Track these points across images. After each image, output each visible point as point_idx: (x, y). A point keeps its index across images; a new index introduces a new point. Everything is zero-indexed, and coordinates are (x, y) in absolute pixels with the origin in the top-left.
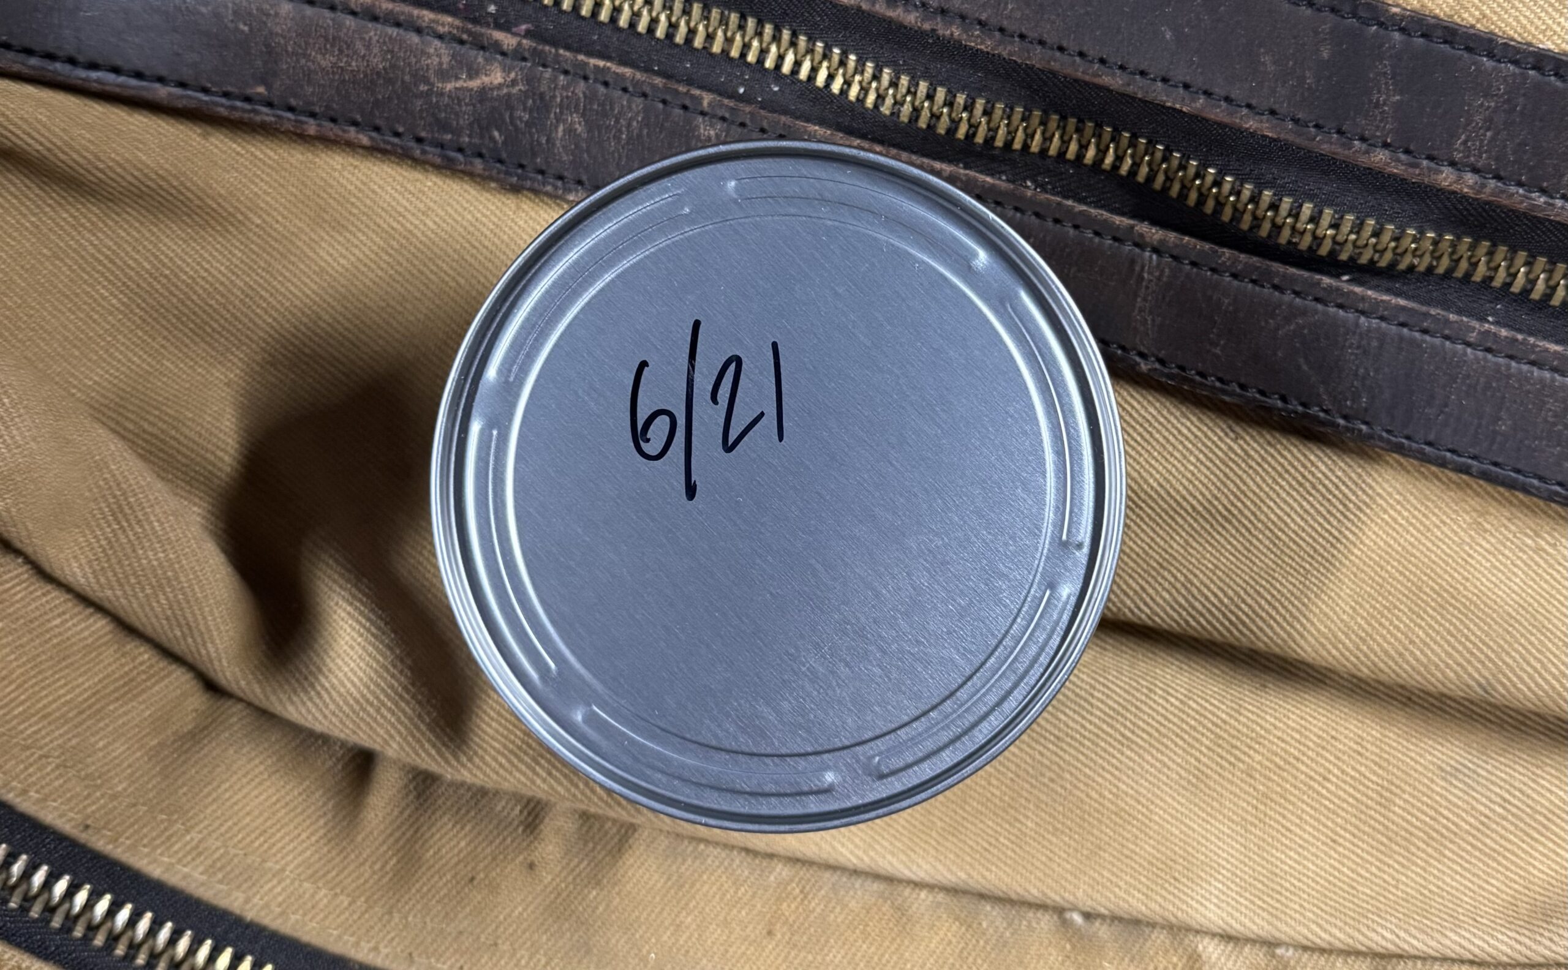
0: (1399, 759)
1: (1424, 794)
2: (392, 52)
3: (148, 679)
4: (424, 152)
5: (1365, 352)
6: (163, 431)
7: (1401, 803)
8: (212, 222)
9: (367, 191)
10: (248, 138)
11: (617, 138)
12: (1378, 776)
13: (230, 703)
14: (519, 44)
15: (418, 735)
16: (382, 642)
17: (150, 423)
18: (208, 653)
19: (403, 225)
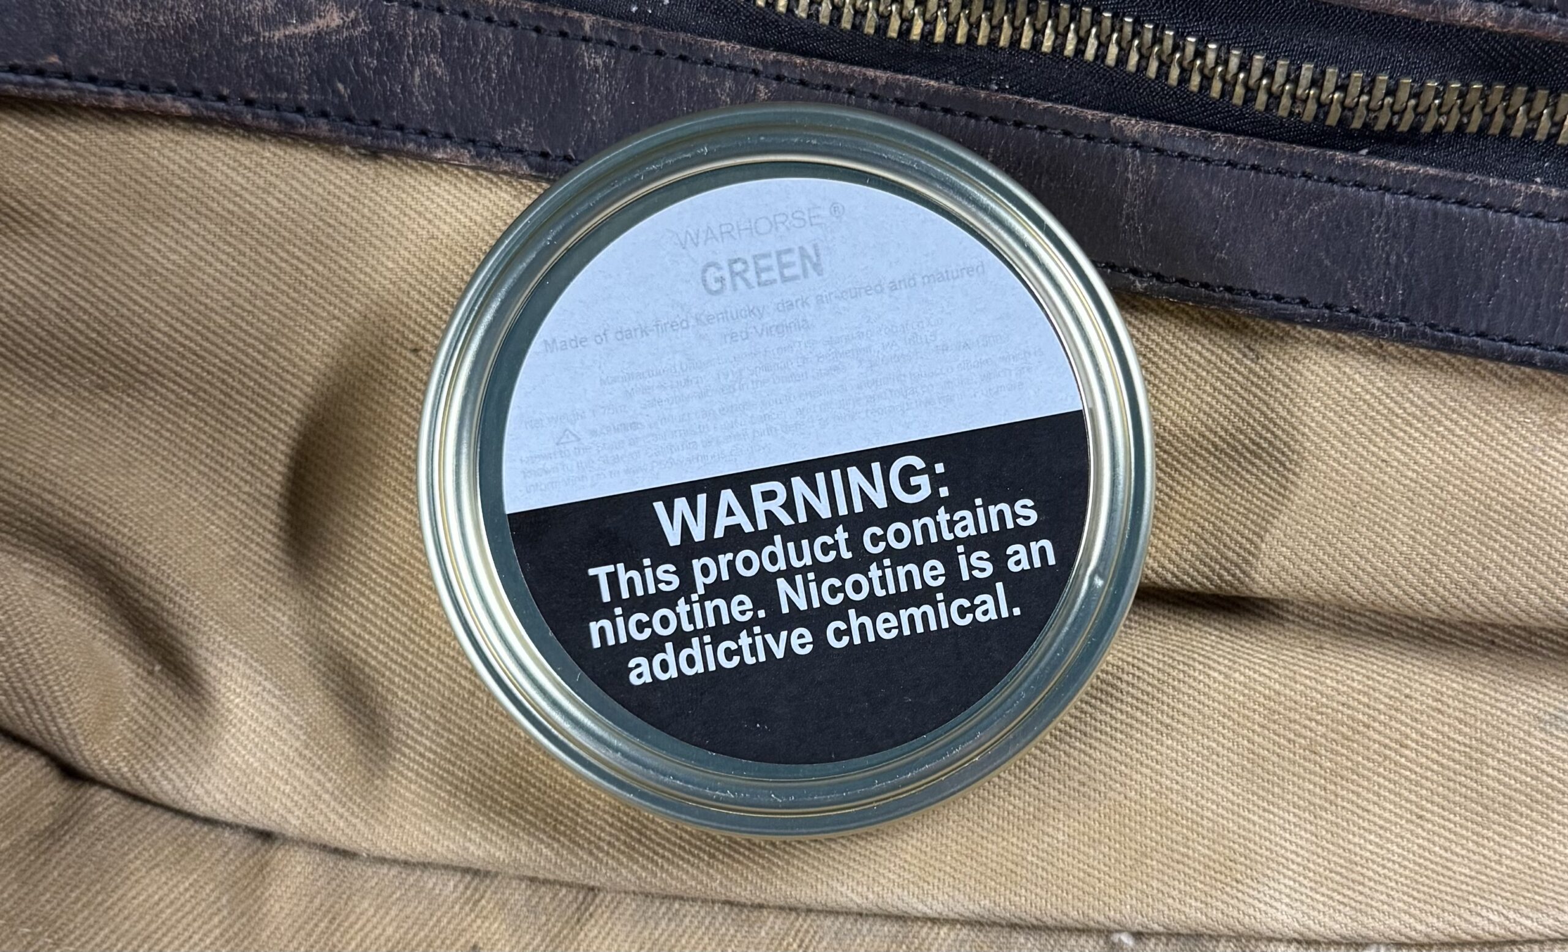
0: (1488, 713)
1: (1522, 750)
4: (256, 116)
5: (1394, 235)
7: (1496, 764)
9: (193, 170)
10: (45, 120)
11: (487, 79)
12: (1465, 735)
13: (92, 791)
18: (59, 730)
19: (240, 207)
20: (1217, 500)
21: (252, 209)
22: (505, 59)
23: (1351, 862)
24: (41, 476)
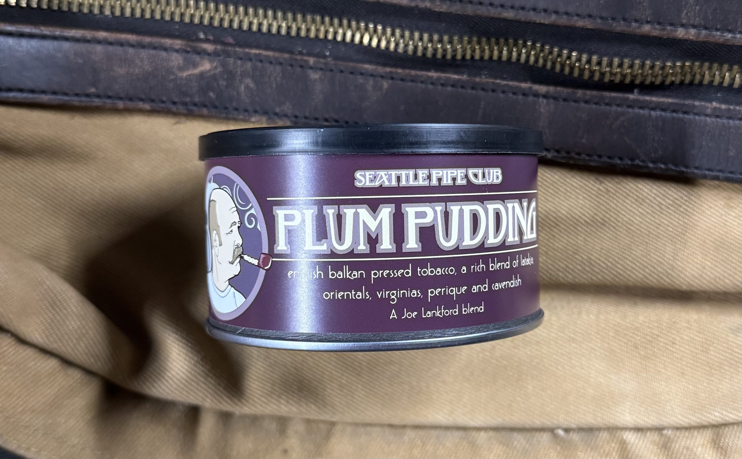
0: (709, 328)
1: (724, 343)
2: (154, 62)
3: (82, 386)
4: (177, 109)
5: (656, 129)
7: (713, 349)
8: (81, 159)
10: (91, 115)
11: (271, 87)
12: (700, 337)
14: (216, 49)
15: (220, 393)
16: (195, 350)
17: (64, 261)
20: (587, 244)
21: (178, 147)
22: (278, 79)
23: (654, 393)
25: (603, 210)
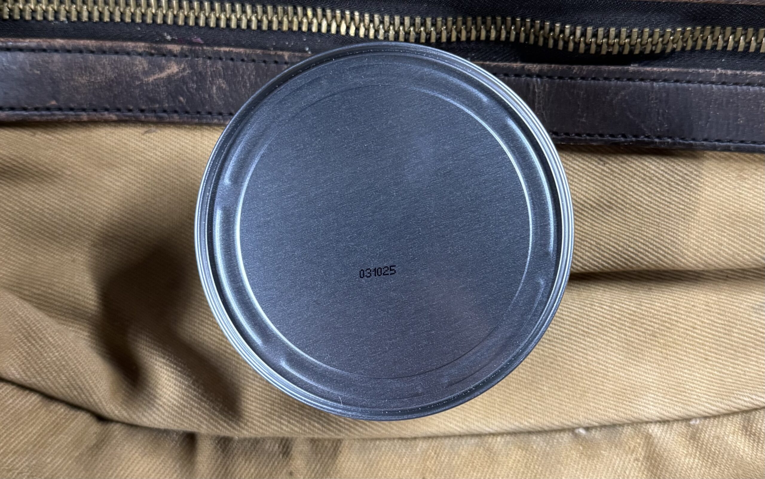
0: (730, 309)
1: (747, 323)
2: (117, 68)
3: (66, 421)
4: (146, 117)
5: (660, 101)
6: (44, 292)
7: (737, 331)
8: (45, 179)
9: (122, 144)
10: (53, 130)
11: (245, 86)
12: (721, 319)
13: (112, 425)
14: (182, 49)
15: (215, 418)
16: (185, 374)
17: (36, 289)
18: (94, 400)
19: (144, 158)
20: (595, 230)
21: (150, 158)
22: (252, 77)
23: (678, 383)
24: (72, 288)
25: (609, 192)
